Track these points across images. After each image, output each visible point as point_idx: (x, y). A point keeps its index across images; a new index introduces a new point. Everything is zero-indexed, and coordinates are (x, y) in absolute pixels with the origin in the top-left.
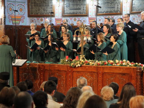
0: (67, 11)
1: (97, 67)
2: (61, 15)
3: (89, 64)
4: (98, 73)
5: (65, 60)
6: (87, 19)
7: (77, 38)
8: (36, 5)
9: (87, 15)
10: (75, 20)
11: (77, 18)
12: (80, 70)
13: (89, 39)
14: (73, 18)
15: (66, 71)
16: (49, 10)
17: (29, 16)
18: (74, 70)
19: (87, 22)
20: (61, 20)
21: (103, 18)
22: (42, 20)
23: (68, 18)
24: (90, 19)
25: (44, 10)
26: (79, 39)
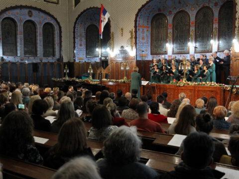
0: (176, 50)
1: (195, 87)
2: (171, 53)
3: (189, 84)
4: (195, 90)
5: (173, 82)
6: (188, 55)
7: (181, 67)
8: (156, 47)
9: (188, 53)
10: (181, 56)
11: (182, 55)
12: (183, 88)
13: (189, 68)
14: (180, 55)
15: (173, 89)
16: (164, 50)
17: (151, 54)
18: (179, 88)
19: (188, 57)
20: (171, 56)
21: (199, 54)
22: (159, 56)
23: (176, 55)
24: (190, 55)
25: (161, 50)
26: (183, 68)
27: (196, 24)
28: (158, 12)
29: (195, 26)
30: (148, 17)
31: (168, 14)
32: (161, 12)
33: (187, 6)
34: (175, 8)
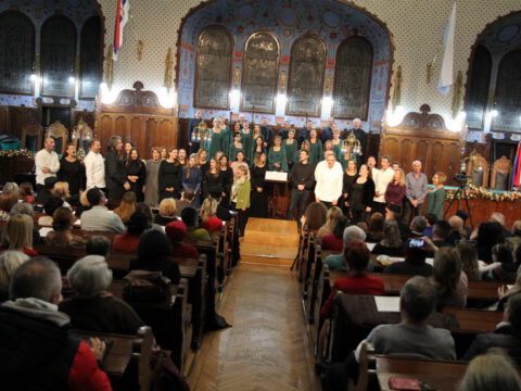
0: (247, 105)
2: (238, 108)
6: (273, 117)
8: (205, 93)
10: (257, 117)
11: (259, 115)
14: (255, 115)
17: (195, 106)
19: (272, 121)
20: (238, 115)
22: (212, 113)
23: (248, 114)
24: (277, 118)
25: (216, 101)
27: (291, 61)
28: (214, 23)
29: (290, 64)
30: (196, 28)
31: (235, 30)
32: (222, 24)
33: (277, 25)
34: (252, 22)
